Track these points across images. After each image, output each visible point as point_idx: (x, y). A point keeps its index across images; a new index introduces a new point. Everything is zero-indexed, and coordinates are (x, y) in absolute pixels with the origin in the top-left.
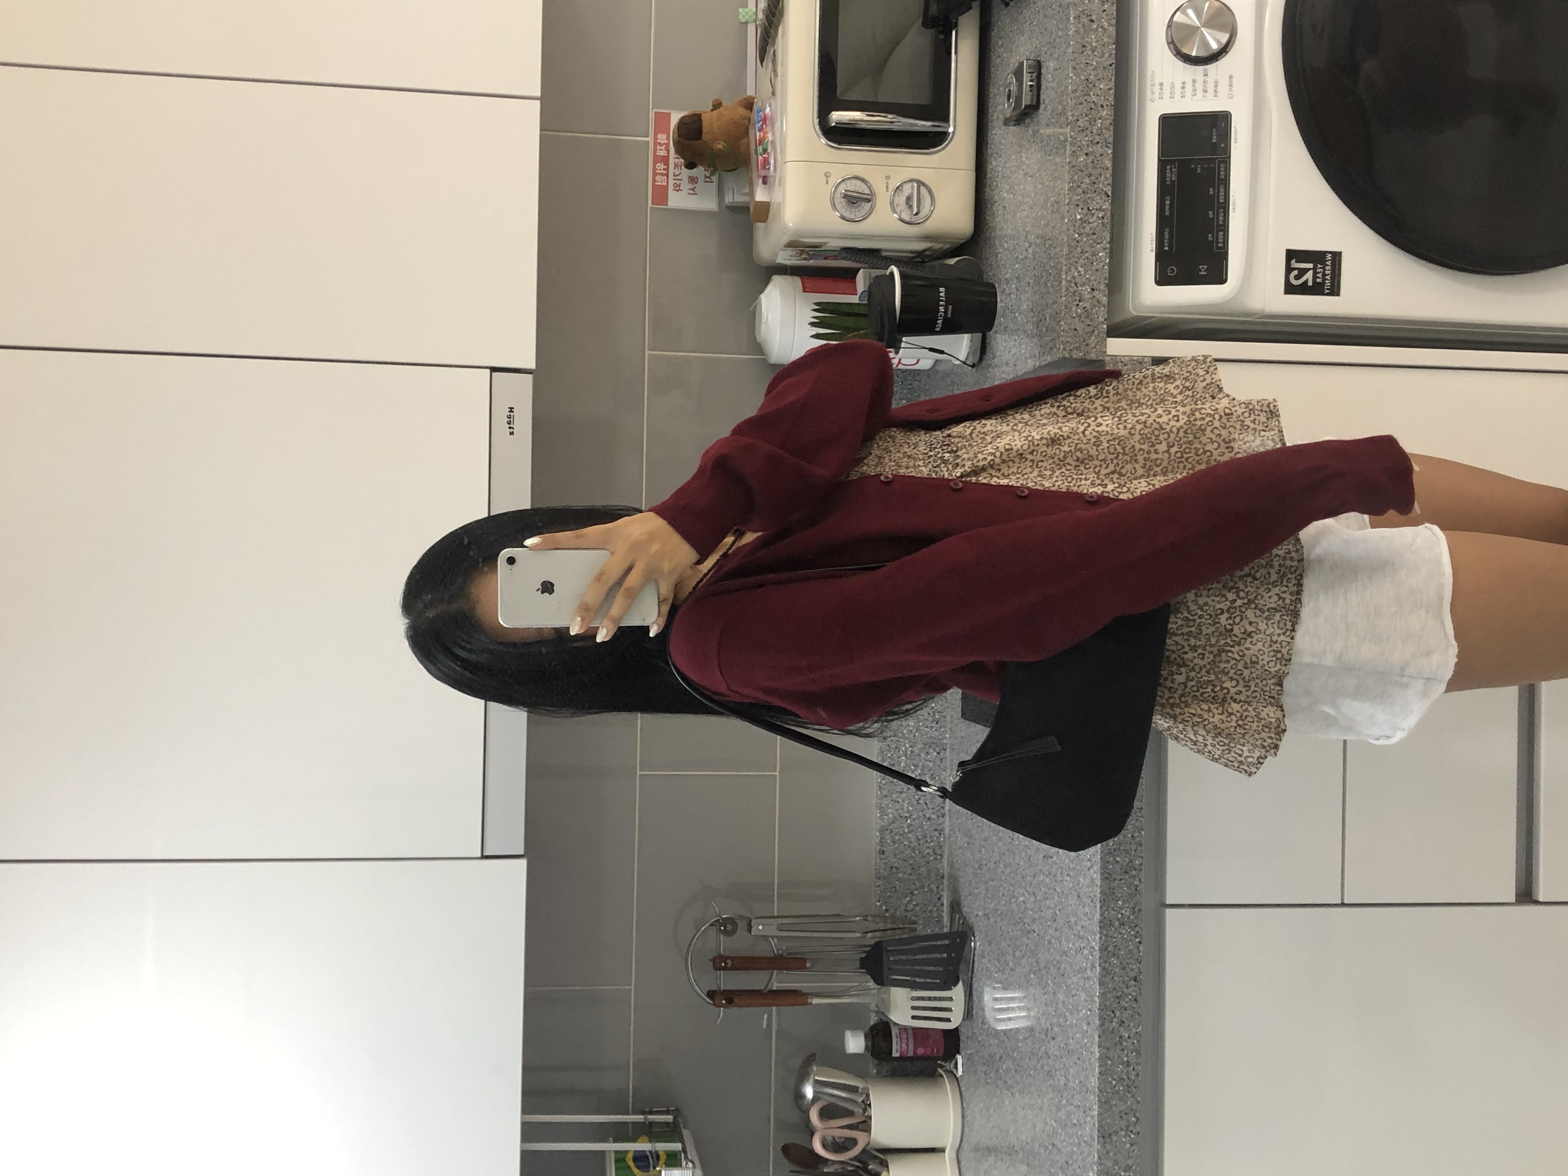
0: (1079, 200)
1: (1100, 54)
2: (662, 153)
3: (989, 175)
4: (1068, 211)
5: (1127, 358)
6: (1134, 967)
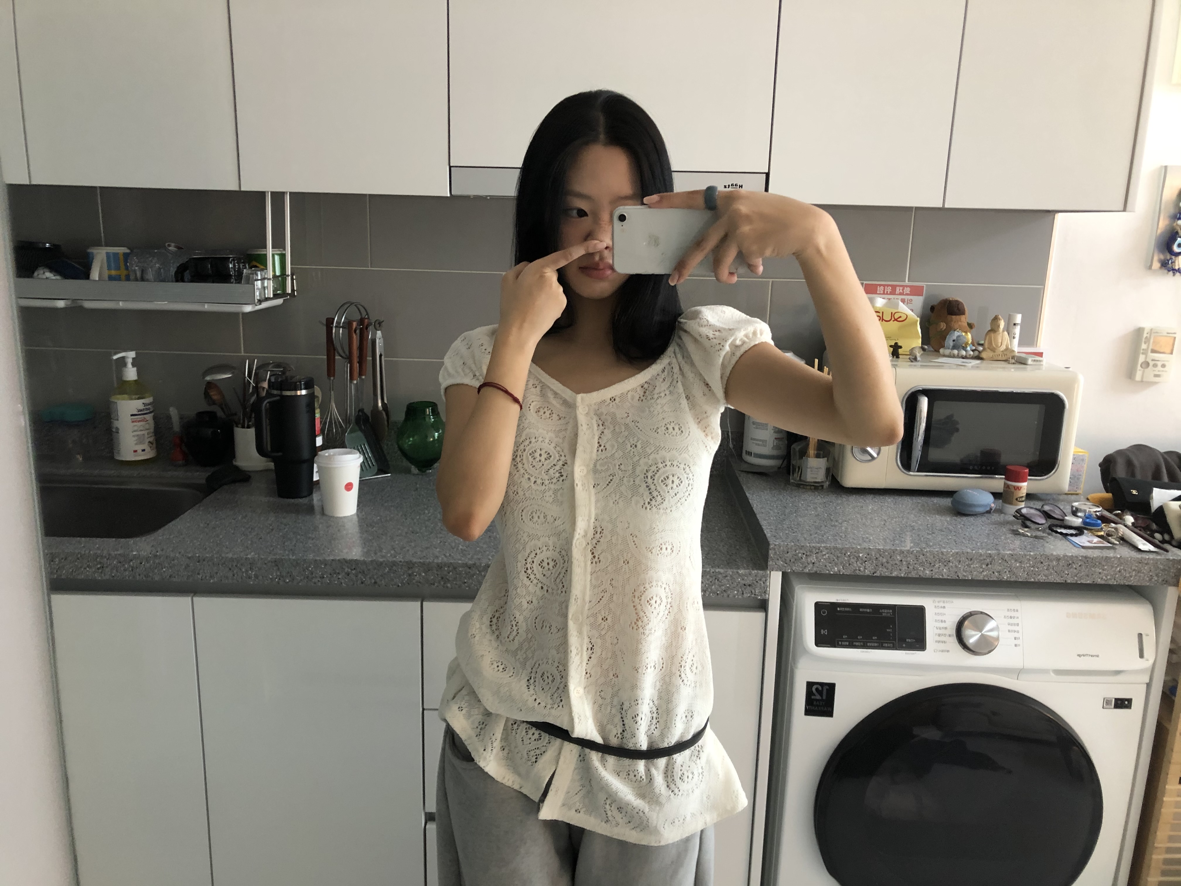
0: (872, 555)
1: (965, 569)
2: (898, 290)
3: (881, 497)
4: (865, 548)
5: (768, 584)
6: (383, 582)
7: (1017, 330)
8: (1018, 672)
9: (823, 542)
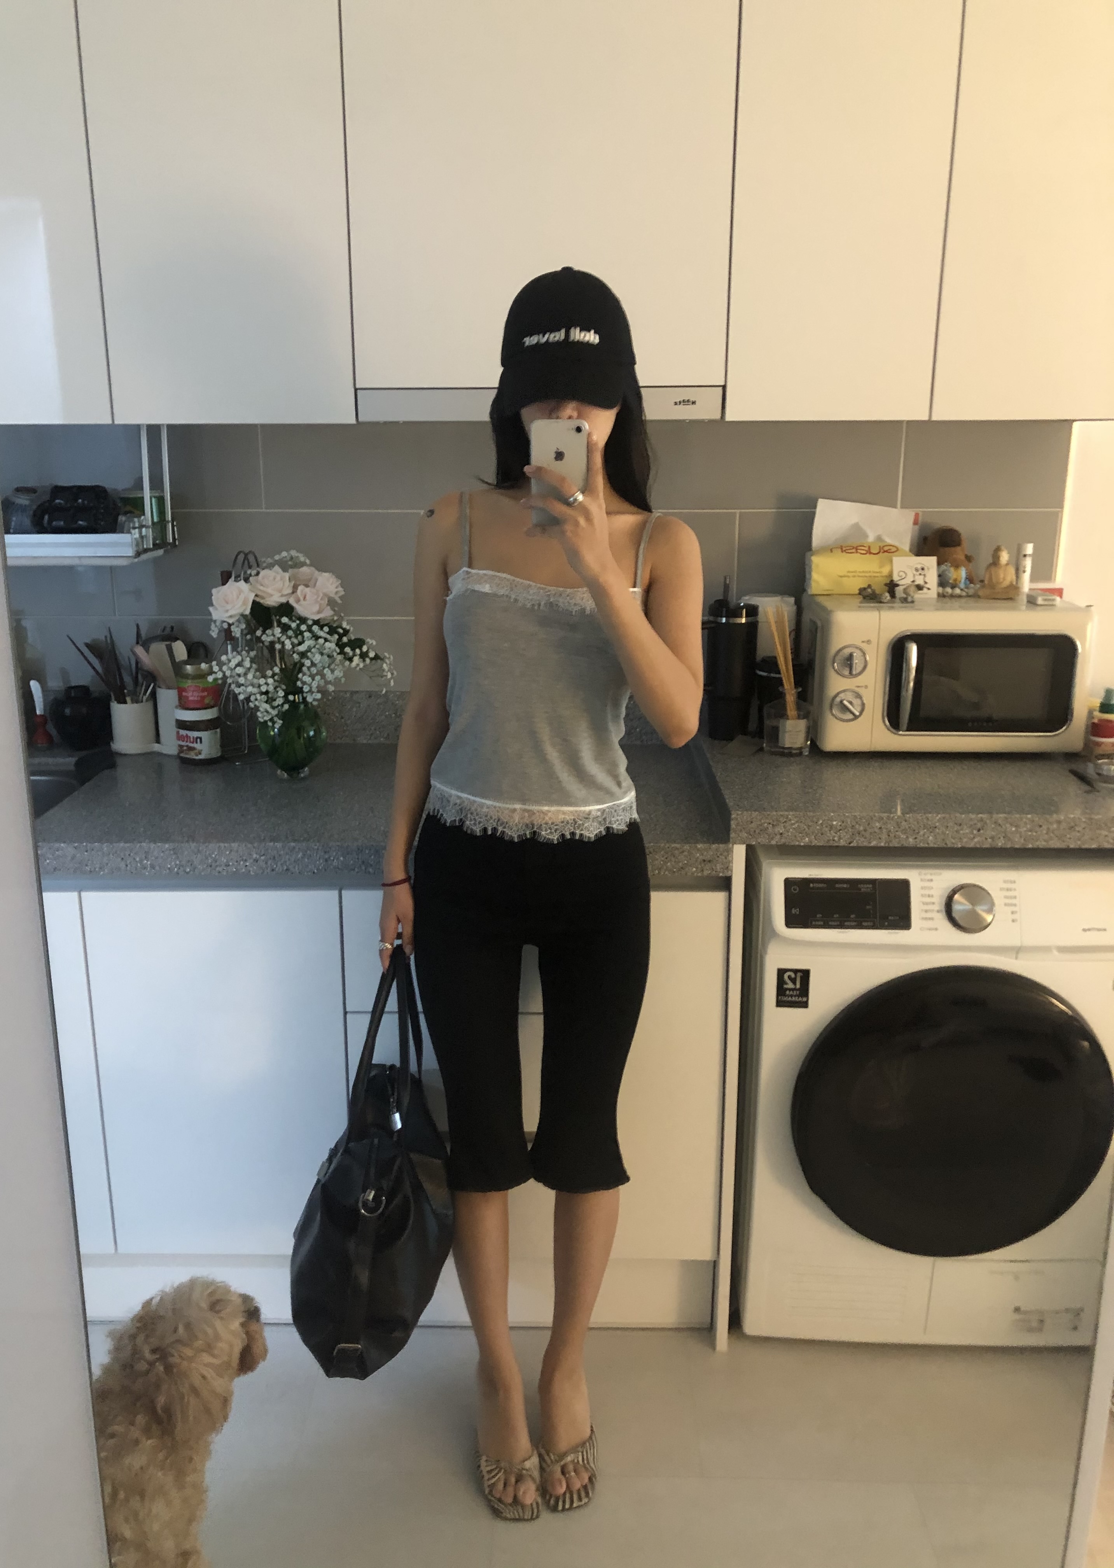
0: (848, 823)
1: (954, 836)
3: (867, 762)
4: (839, 815)
7: (1028, 563)
8: (1017, 951)
9: (792, 810)
